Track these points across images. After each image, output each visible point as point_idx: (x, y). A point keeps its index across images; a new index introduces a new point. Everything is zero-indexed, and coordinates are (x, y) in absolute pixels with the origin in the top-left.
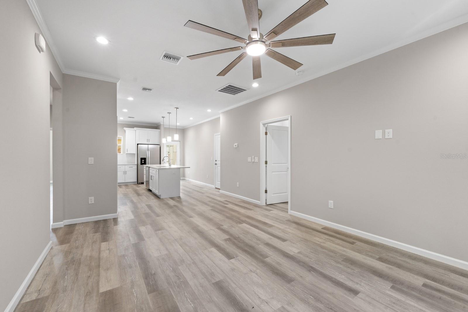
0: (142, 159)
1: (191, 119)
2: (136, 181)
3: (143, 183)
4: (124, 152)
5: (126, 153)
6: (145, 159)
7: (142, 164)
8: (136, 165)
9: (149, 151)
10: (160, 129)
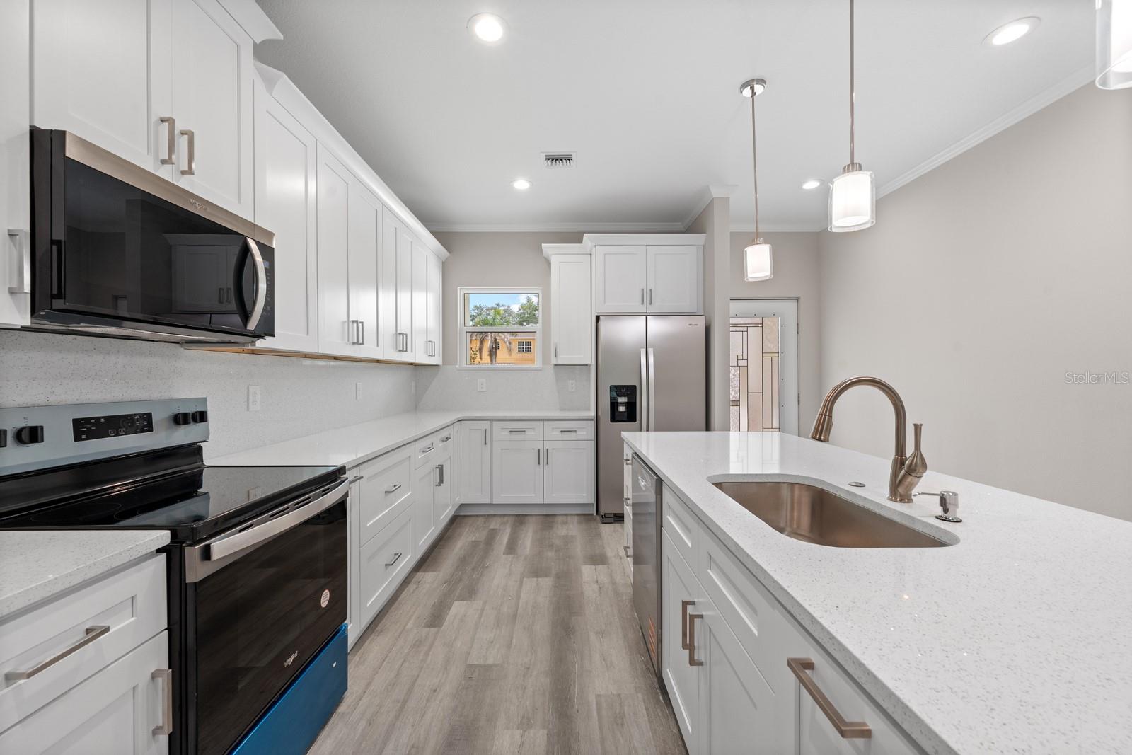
0: (618, 390)
1: (1011, 33)
2: (592, 500)
3: (619, 518)
4: (546, 360)
5: (554, 361)
6: (630, 391)
7: (615, 417)
8: (592, 420)
9: (651, 351)
10: (705, 233)
